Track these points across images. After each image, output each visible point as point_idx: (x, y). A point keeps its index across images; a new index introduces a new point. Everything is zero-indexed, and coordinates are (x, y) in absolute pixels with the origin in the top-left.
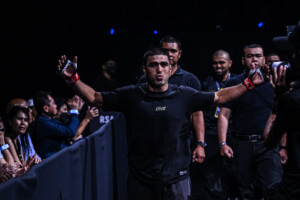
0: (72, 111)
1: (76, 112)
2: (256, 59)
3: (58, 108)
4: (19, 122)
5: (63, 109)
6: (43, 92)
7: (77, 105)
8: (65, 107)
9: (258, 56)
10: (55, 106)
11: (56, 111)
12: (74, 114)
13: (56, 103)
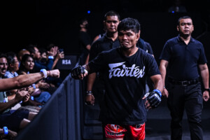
0: (50, 57)
1: (52, 57)
2: (187, 26)
3: (41, 55)
4: (29, 63)
5: (44, 56)
6: (32, 45)
7: (53, 53)
8: (45, 54)
9: (189, 24)
10: (39, 54)
11: (39, 56)
12: (51, 59)
13: (40, 51)
